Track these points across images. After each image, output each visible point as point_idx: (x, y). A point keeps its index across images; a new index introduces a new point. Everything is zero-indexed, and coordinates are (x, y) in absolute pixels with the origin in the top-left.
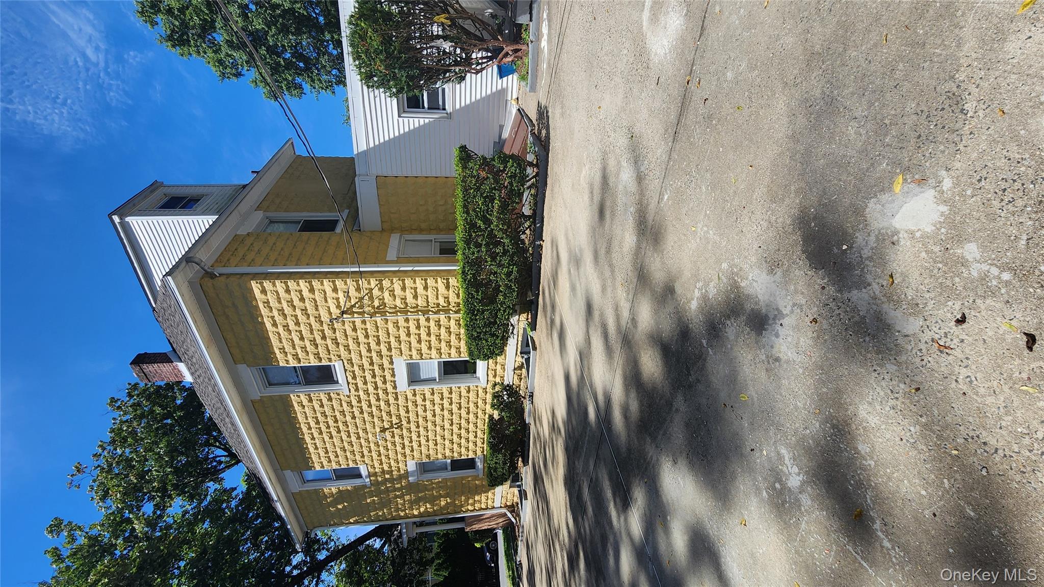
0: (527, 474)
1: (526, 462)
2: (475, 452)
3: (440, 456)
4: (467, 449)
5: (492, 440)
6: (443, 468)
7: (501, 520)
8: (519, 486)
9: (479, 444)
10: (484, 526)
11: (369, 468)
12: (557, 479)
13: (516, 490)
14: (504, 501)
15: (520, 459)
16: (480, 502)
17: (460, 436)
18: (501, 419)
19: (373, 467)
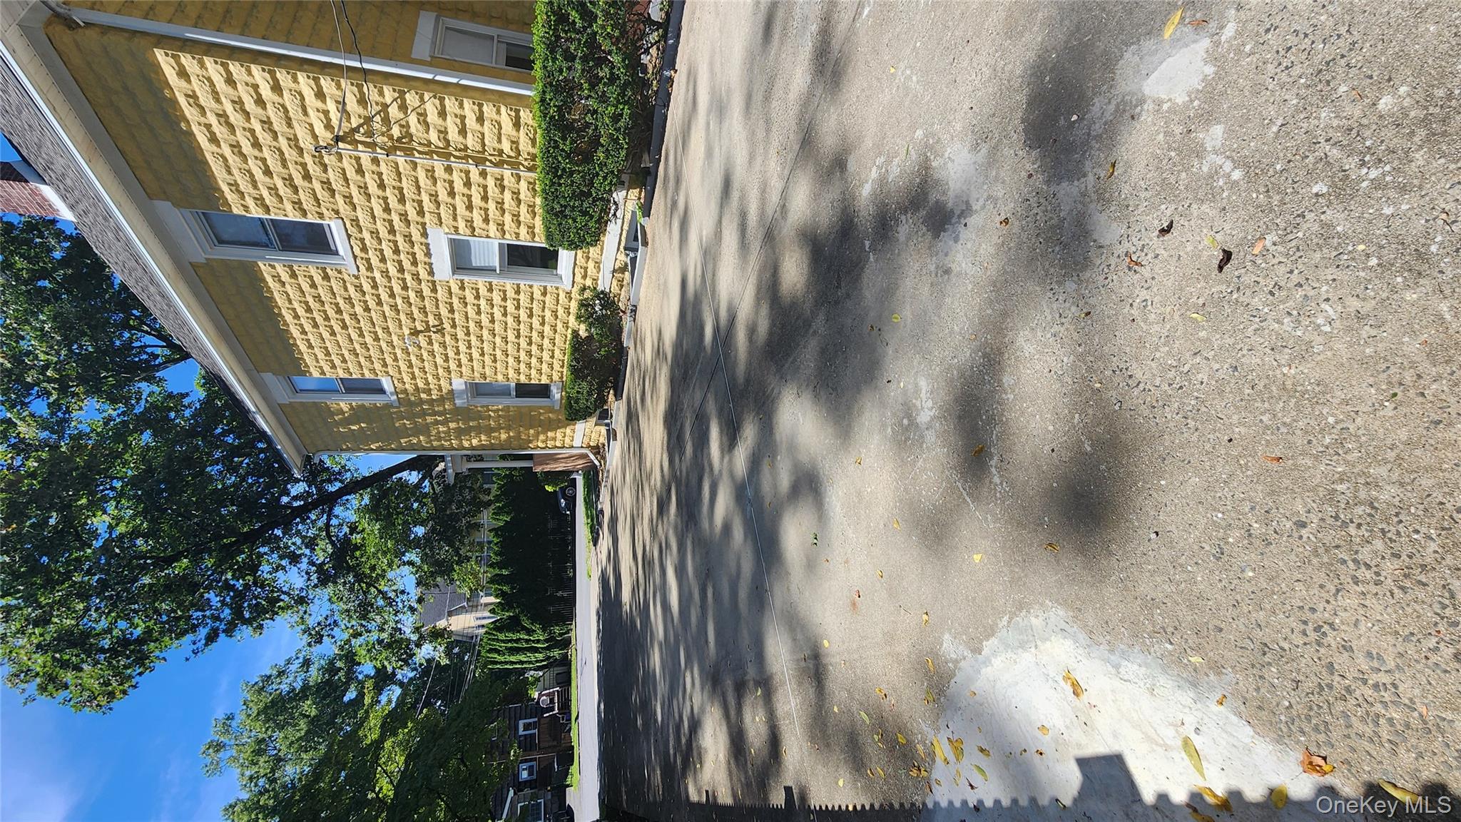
0: (618, 409)
1: (618, 396)
2: (550, 377)
3: (500, 377)
4: (540, 372)
5: (574, 363)
6: (503, 392)
7: (581, 462)
8: (607, 425)
9: (557, 366)
10: (559, 467)
11: (396, 382)
12: (655, 416)
13: (603, 430)
14: (586, 440)
15: (611, 392)
16: (554, 439)
17: (529, 354)
18: (590, 338)
19: (401, 381)
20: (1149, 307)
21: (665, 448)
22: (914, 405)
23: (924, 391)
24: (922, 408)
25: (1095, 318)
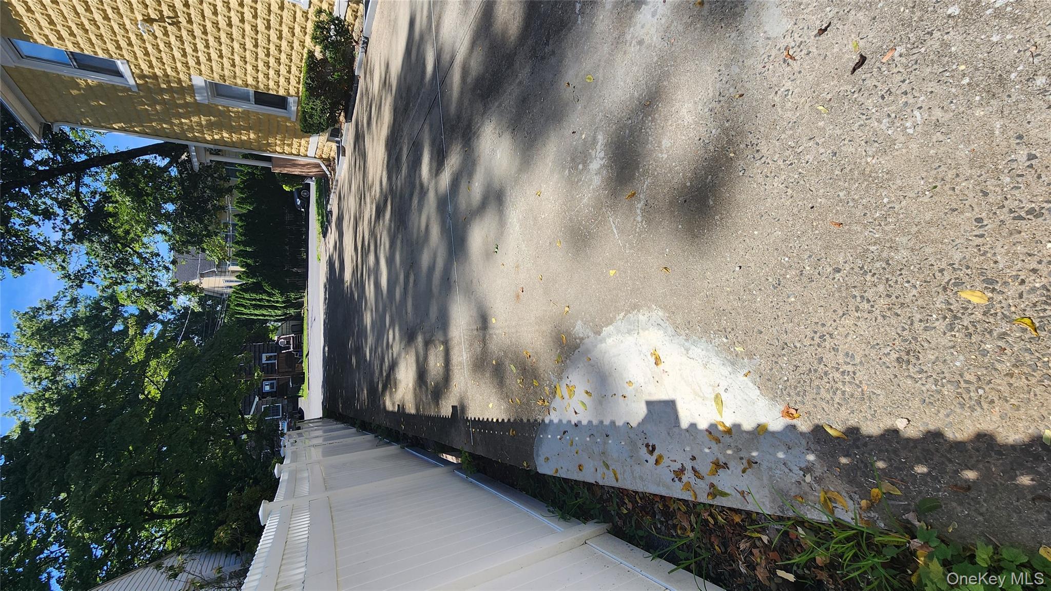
0: (348, 130)
1: (348, 118)
2: (287, 90)
3: (239, 82)
4: (277, 83)
5: (309, 81)
6: (244, 98)
7: (314, 170)
8: (337, 142)
9: (293, 81)
10: (296, 171)
11: (133, 67)
12: (379, 140)
13: (334, 146)
14: (319, 152)
15: (342, 114)
16: (290, 145)
17: (267, 65)
18: (324, 60)
19: (138, 66)
20: (789, 97)
21: (385, 166)
22: (590, 154)
23: (599, 144)
24: (596, 157)
25: (746, 100)
